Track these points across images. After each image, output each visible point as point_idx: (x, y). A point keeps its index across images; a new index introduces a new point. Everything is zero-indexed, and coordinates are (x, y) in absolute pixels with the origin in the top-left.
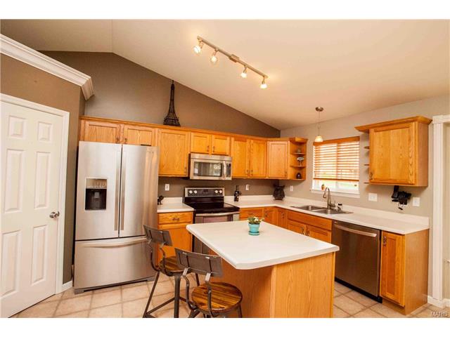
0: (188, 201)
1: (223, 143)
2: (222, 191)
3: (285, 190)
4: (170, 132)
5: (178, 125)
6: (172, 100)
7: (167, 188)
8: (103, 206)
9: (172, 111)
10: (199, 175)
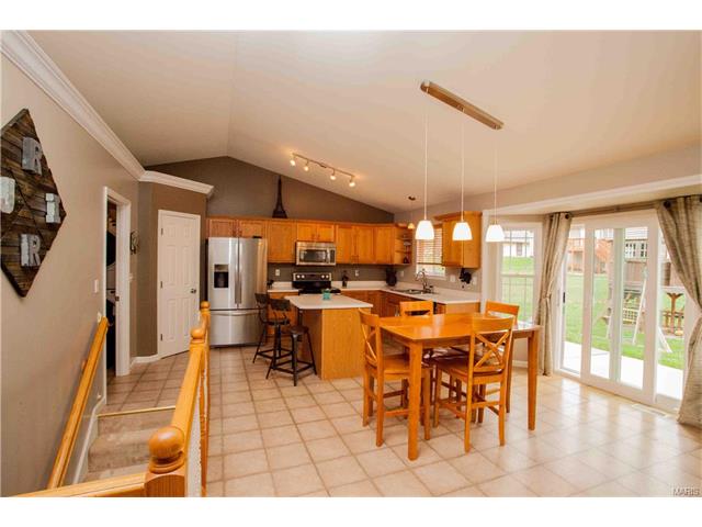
0: (295, 285)
1: (328, 231)
2: (329, 276)
3: (397, 275)
4: (278, 224)
5: (286, 217)
6: (280, 194)
7: (278, 272)
8: (226, 285)
9: (279, 203)
10: (304, 261)
